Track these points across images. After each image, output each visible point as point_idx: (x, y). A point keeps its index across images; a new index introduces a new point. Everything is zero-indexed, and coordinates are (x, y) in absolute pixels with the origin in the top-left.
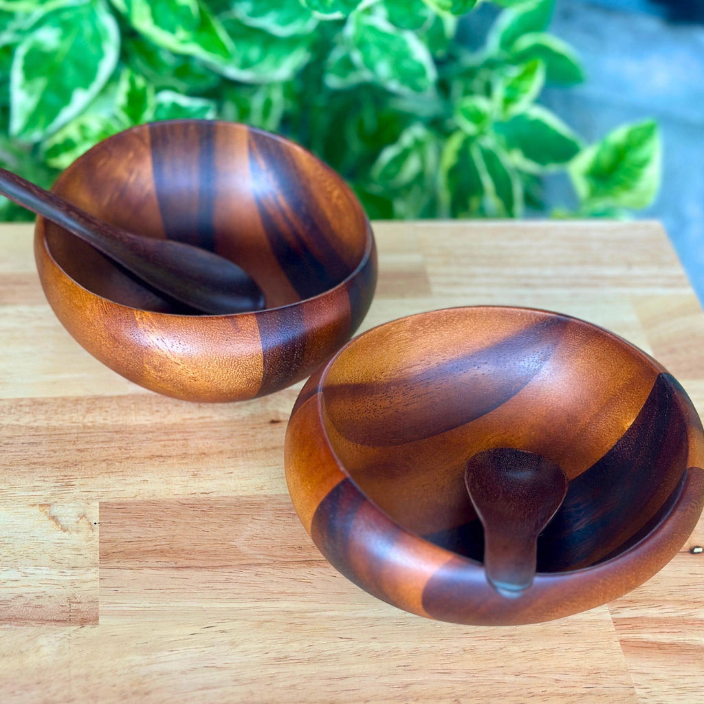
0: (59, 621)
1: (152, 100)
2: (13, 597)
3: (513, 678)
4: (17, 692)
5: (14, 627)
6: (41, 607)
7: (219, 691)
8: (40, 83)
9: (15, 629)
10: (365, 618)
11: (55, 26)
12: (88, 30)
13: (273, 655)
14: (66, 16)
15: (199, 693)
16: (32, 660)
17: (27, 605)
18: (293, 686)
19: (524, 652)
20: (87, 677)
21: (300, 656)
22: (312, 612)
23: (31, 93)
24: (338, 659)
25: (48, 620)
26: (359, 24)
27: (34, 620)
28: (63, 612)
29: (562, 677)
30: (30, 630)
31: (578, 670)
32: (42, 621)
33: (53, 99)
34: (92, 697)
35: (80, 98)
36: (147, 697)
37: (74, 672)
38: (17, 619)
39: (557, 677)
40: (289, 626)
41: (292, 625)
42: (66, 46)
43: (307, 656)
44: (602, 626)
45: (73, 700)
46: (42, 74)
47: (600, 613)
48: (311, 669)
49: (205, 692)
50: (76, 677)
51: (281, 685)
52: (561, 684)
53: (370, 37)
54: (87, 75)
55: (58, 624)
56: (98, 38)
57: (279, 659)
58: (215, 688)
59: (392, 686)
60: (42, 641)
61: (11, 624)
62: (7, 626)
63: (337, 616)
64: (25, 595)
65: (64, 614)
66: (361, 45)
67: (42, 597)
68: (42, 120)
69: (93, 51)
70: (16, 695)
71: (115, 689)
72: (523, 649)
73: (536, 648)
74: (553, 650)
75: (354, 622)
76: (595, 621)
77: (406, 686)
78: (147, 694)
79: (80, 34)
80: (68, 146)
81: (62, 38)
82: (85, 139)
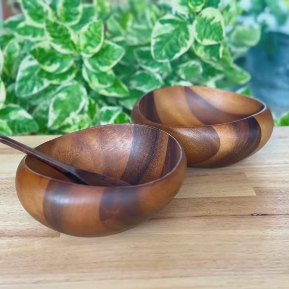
0: (43, 236)
1: (98, 111)
8: (59, 111)
12: (76, 93)
14: (69, 89)
23: (56, 114)
27: (34, 236)
33: (63, 115)
35: (73, 115)
42: (68, 98)
46: (60, 108)
54: (76, 108)
56: (80, 95)
60: (36, 242)
68: (59, 122)
69: (77, 99)
79: (74, 94)
80: (68, 126)
81: (67, 96)
82: (74, 124)
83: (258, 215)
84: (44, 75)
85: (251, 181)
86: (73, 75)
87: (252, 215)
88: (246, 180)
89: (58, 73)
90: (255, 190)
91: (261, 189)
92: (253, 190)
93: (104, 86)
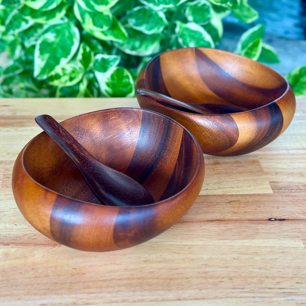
0: (44, 245)
1: (93, 58)
2: (23, 235)
3: (258, 270)
4: (23, 273)
5: (23, 247)
6: (36, 239)
7: (118, 273)
8: (47, 56)
9: (23, 248)
10: (186, 245)
11: (53, 32)
12: (67, 34)
13: (143, 259)
14: (58, 28)
15: (108, 274)
16: (30, 260)
17: (30, 238)
18: (152, 272)
19: (263, 259)
20: (56, 267)
21: (155, 260)
22: (161, 242)
23: (43, 60)
24: (173, 261)
25: (38, 244)
26: (181, 27)
27: (32, 244)
28: (46, 241)
29: (282, 270)
30: (30, 248)
31: (289, 267)
32: (36, 244)
33: (52, 62)
34: (58, 275)
35: (64, 62)
36: (83, 275)
37: (50, 265)
38: (24, 244)
39: (280, 270)
40: (150, 248)
41: (152, 248)
42: (58, 40)
43: (159, 260)
44: (300, 250)
45: (49, 276)
46: (47, 52)
47: (299, 244)
48: (161, 265)
49: (111, 274)
50: (51, 267)
51: (147, 271)
52: (281, 273)
53: (186, 33)
54: (66, 52)
55: (43, 246)
56: (71, 37)
57: (146, 261)
58: (115, 272)
59: (199, 273)
60: (36, 252)
61: (21, 246)
62: (20, 246)
63: (173, 244)
64: (28, 234)
65: (46, 242)
66: (182, 36)
67: (36, 235)
68: (47, 70)
69: (69, 42)
70: (22, 274)
71: (68, 272)
72: (262, 259)
73: (269, 258)
74: (276, 259)
75: (181, 246)
76: (296, 247)
77: (206, 273)
78: (83, 274)
79: (64, 35)
80: (57, 77)
81: (56, 37)
82: (65, 74)
83: (276, 220)
84: (28, 12)
85: (267, 173)
86: (64, 12)
87: (270, 220)
88: (261, 172)
89: (44, 10)
90: (271, 185)
91: (277, 184)
92: (269, 186)
93: (99, 29)
